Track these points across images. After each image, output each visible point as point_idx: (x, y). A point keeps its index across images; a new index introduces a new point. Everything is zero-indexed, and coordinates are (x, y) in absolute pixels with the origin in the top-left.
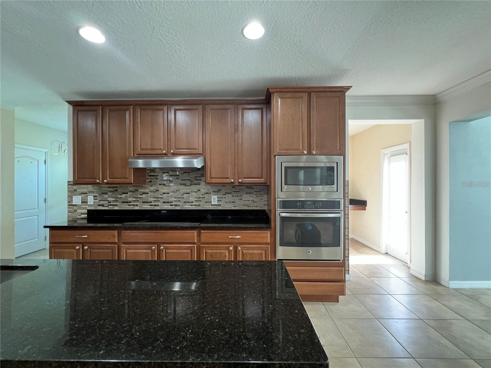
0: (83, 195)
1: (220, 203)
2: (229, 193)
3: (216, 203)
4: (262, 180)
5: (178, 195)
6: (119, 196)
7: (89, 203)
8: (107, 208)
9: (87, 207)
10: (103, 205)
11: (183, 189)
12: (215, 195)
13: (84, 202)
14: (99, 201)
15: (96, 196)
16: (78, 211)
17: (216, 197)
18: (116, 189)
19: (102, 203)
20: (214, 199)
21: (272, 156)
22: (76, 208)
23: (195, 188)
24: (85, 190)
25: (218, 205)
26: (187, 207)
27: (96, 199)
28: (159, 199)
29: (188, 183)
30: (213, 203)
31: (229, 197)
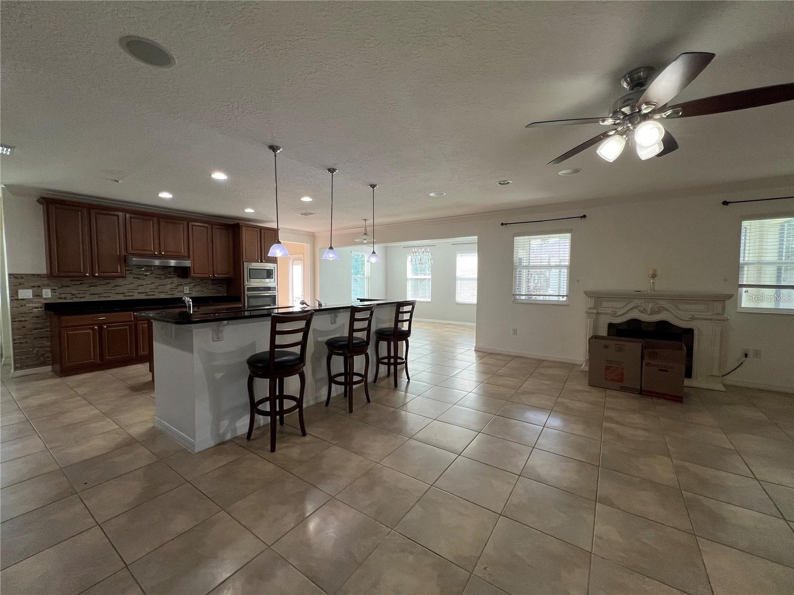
0: (35, 289)
1: (191, 292)
2: (199, 285)
3: (188, 292)
4: (229, 276)
5: (153, 286)
6: (87, 289)
7: (44, 296)
8: (71, 301)
9: (42, 300)
10: (65, 298)
11: (158, 282)
12: (187, 286)
13: (38, 295)
14: (60, 294)
15: (54, 289)
16: (27, 305)
17: (188, 288)
18: (82, 282)
19: (63, 296)
20: (186, 289)
21: (242, 262)
22: (24, 302)
23: (169, 281)
24: (39, 284)
25: (189, 294)
26: (162, 296)
27: (56, 292)
28: (135, 291)
29: (163, 277)
30: (185, 292)
31: (198, 288)
